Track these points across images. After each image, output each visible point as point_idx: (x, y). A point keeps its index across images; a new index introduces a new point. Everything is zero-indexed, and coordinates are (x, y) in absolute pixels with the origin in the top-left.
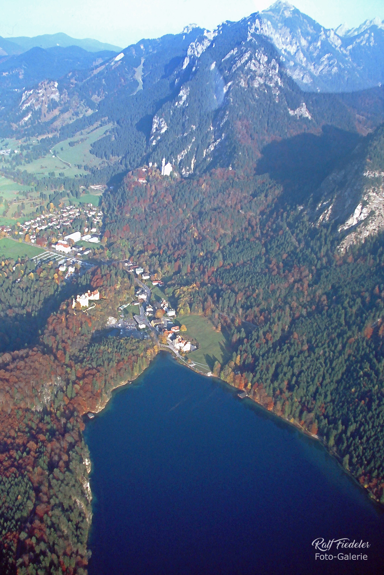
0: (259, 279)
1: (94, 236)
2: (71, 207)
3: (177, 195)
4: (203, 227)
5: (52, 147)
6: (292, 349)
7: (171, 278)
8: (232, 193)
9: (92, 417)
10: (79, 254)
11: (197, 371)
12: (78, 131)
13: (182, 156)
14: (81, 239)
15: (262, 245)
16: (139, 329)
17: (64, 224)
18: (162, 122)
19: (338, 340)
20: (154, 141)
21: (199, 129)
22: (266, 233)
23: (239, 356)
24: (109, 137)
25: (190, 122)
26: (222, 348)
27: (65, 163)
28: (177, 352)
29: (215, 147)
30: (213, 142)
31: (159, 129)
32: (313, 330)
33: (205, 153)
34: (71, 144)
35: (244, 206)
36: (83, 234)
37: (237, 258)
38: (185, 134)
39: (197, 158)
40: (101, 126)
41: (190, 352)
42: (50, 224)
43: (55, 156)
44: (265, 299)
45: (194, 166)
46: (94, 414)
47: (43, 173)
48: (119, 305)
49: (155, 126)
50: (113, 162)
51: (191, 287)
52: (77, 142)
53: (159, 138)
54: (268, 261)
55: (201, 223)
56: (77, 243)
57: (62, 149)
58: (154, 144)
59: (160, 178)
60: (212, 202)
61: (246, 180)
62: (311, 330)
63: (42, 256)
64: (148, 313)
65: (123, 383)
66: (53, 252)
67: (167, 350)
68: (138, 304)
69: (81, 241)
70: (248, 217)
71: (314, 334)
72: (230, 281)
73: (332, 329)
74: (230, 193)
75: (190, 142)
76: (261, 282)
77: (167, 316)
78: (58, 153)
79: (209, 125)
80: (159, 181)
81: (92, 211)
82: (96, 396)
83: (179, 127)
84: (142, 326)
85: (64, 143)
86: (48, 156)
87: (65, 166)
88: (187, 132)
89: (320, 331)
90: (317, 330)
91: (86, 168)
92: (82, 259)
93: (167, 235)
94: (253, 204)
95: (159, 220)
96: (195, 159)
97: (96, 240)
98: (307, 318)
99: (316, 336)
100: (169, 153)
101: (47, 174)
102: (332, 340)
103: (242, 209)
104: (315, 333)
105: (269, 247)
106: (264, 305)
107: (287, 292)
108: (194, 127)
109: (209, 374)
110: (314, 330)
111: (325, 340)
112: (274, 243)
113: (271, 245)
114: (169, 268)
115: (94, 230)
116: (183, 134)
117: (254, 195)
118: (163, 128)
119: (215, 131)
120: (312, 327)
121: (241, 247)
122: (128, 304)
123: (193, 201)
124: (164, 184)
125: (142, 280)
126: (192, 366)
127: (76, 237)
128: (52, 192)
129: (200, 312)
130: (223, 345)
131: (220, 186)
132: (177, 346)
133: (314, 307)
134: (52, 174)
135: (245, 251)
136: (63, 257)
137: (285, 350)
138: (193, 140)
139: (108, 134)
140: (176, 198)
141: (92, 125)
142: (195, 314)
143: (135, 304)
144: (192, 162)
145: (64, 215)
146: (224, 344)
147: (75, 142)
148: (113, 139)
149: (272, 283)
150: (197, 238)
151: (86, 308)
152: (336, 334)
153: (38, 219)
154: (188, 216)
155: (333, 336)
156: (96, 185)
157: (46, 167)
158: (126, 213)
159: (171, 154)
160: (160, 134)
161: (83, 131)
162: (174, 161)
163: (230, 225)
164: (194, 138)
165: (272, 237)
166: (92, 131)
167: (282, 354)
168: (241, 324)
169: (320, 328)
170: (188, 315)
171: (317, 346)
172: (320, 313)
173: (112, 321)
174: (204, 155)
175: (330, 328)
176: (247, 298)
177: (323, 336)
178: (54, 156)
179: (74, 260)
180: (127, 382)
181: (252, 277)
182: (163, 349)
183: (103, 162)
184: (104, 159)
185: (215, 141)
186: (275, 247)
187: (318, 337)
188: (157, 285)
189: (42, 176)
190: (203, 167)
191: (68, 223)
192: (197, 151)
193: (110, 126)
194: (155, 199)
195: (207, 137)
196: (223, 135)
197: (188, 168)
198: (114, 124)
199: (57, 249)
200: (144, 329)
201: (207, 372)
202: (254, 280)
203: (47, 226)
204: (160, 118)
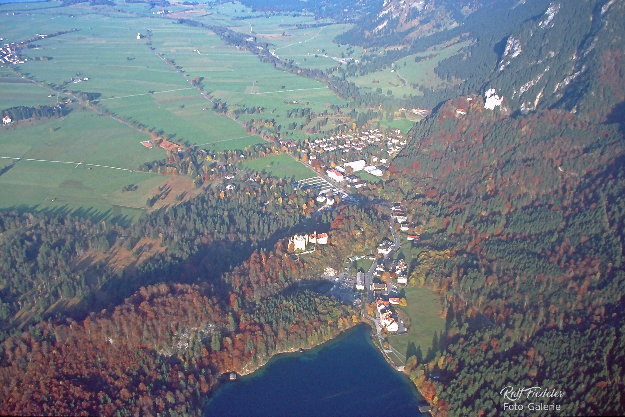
0: (530, 262)
1: (380, 167)
2: (376, 130)
3: (490, 135)
4: (503, 180)
5: (396, 60)
6: (513, 371)
7: (430, 236)
8: (556, 142)
9: (232, 379)
10: (349, 186)
11: (388, 360)
12: (432, 45)
13: (527, 87)
14: (363, 169)
15: (564, 218)
16: (355, 289)
17: (356, 148)
18: (516, 44)
19: (584, 378)
20: (503, 66)
21: (558, 57)
22: (577, 203)
23: (443, 358)
24: (462, 55)
25: (549, 47)
26: (435, 341)
27: (401, 80)
28: (379, 329)
29: (571, 81)
30: (570, 75)
31: (511, 52)
32: (559, 352)
33: (557, 87)
34: (418, 60)
35: (566, 162)
36: (368, 164)
37: (522, 228)
38: (540, 62)
39: (545, 92)
40: (458, 42)
41: (394, 333)
42: (340, 147)
43: (395, 71)
44: (521, 292)
45: (539, 102)
46: (237, 375)
47: (370, 88)
48: (351, 255)
49: (508, 48)
50: (453, 85)
51: (443, 253)
52: (425, 58)
53: (509, 63)
54: (560, 241)
55: (502, 174)
56: (356, 172)
57: (405, 64)
58: (501, 69)
59: (481, 111)
60: (527, 150)
61: (584, 129)
62: (557, 350)
63: (310, 180)
64: (376, 273)
65: (292, 350)
66: (324, 178)
67: (371, 324)
68: (374, 259)
69: (363, 171)
70: (566, 176)
71: (558, 358)
72: (494, 257)
73: (586, 358)
74: (554, 143)
75: (541, 73)
76: (529, 267)
77: (396, 282)
78: (400, 68)
79: (572, 53)
80: (477, 114)
81: (397, 138)
82: (244, 357)
83: (535, 53)
84: (360, 287)
85: (410, 58)
86: (388, 69)
87: (400, 83)
88: (541, 60)
89: (568, 355)
90: (565, 353)
91: (421, 88)
92: (350, 192)
93: (459, 182)
94: (580, 160)
95: (455, 162)
96: (542, 93)
97: (379, 173)
98: (560, 333)
99: (560, 361)
100: (512, 83)
101: (374, 90)
102: (577, 374)
103: (561, 165)
104: (560, 357)
105: (570, 222)
106: (515, 299)
107: (556, 289)
108: (553, 54)
109: (400, 369)
110: (561, 352)
111: (568, 372)
112: (578, 218)
113: (574, 219)
114: (435, 223)
115: (384, 161)
116: (537, 61)
117: (586, 150)
118: (515, 51)
119: (577, 61)
120: (559, 348)
121: (534, 216)
122: (363, 257)
123: (505, 147)
124: (482, 120)
125: (399, 230)
126: (386, 351)
127: (358, 166)
128: (366, 111)
129: (435, 288)
130: (439, 337)
131: (547, 131)
132: (384, 322)
133: (579, 320)
134: (380, 90)
135: (536, 222)
136: (331, 185)
137: (503, 368)
138: (546, 70)
139: (462, 52)
140: (487, 138)
141: (450, 41)
142: (430, 288)
143: (370, 258)
144: (538, 97)
145: (362, 138)
146: (441, 335)
147: (421, 58)
148: (465, 58)
149: (543, 272)
150: (489, 193)
151: (301, 251)
152: (586, 368)
153: (332, 138)
154: (492, 164)
155: (581, 369)
156: (420, 109)
157: (378, 82)
158: (424, 147)
159: (513, 84)
160: (510, 59)
161: (437, 46)
162: (515, 92)
163: (537, 183)
164: (549, 67)
165: (580, 211)
166: (447, 47)
167: (496, 373)
168: (474, 316)
169: (570, 353)
170: (420, 287)
171: (549, 377)
172: (582, 331)
173: (330, 273)
174: (555, 90)
175: (583, 356)
176: (501, 284)
177: (567, 364)
178: (393, 71)
179: (341, 191)
180: (297, 350)
181: (522, 259)
182: (367, 321)
183: (443, 84)
184: (445, 81)
185: (573, 74)
186: (577, 223)
187: (561, 364)
188: (412, 241)
189: (368, 91)
190: (548, 104)
191: (360, 149)
192: (547, 84)
193: (466, 44)
194: (463, 136)
195: (564, 68)
196: (584, 67)
197: (530, 103)
198: (473, 42)
199: (329, 176)
200: (361, 290)
201: (399, 365)
202: (523, 262)
203: (335, 148)
204: (515, 40)
